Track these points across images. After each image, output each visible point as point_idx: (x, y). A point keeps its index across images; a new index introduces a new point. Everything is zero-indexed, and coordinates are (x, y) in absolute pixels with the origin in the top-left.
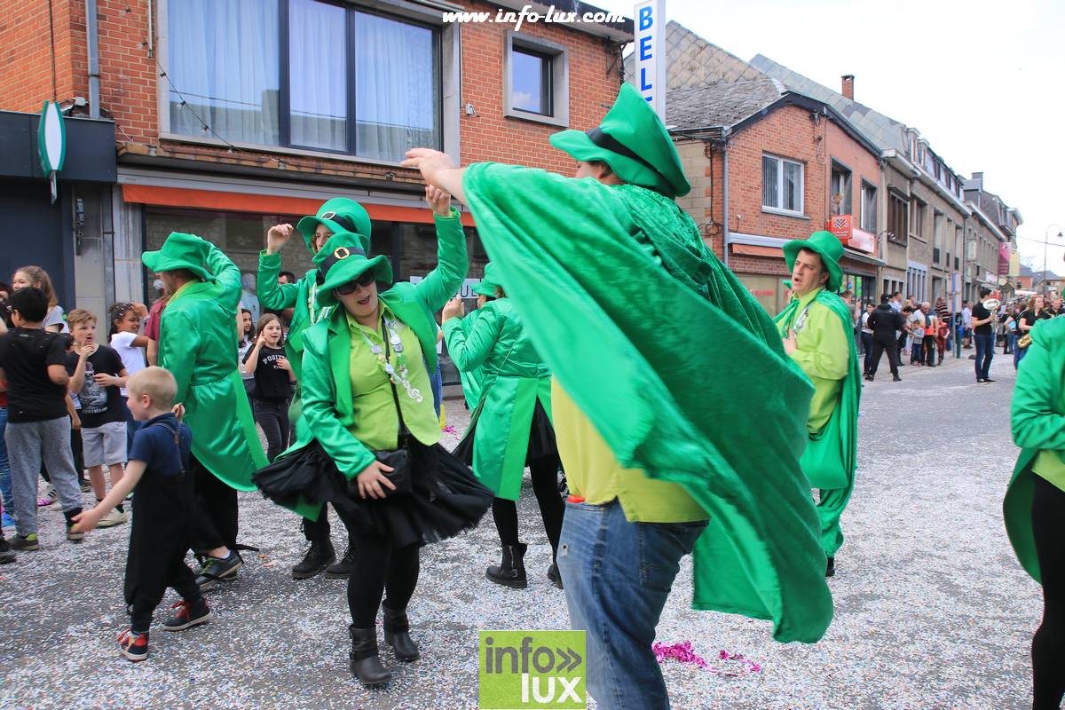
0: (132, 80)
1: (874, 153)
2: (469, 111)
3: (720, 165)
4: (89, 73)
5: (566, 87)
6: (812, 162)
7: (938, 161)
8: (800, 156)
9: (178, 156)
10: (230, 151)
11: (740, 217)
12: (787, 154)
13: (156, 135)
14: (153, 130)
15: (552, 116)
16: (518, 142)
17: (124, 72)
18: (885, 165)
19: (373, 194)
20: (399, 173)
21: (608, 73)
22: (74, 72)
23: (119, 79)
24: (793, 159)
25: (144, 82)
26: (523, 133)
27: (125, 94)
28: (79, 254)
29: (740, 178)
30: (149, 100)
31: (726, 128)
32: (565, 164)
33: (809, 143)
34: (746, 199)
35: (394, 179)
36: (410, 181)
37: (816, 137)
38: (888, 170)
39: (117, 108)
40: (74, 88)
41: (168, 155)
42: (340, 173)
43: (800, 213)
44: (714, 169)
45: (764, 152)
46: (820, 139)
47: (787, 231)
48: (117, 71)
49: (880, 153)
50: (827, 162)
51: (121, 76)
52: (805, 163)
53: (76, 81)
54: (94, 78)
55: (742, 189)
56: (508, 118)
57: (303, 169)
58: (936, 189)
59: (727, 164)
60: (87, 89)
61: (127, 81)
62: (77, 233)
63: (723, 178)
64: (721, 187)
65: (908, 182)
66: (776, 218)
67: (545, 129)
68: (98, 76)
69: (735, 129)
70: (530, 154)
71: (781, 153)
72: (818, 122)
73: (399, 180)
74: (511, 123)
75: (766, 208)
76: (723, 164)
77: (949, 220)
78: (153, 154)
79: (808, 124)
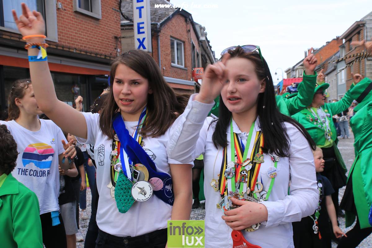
1: (198, 38)
2: (60, 6)
3: (156, 42)
6: (187, 42)
8: (183, 39)
11: (164, 68)
12: (178, 38)
15: (91, 12)
16: (81, 26)
18: (201, 44)
24: (180, 40)
26: (82, 21)
29: (163, 49)
31: (159, 24)
32: (100, 39)
33: (185, 33)
34: (166, 59)
37: (188, 30)
38: (201, 46)
43: (183, 67)
44: (153, 44)
45: (171, 37)
47: (180, 75)
50: (191, 43)
52: (184, 42)
55: (165, 55)
56: (76, 12)
58: (209, 56)
59: (159, 42)
63: (158, 49)
64: (157, 54)
66: (176, 69)
69: (161, 24)
70: (86, 33)
71: (176, 37)
72: (188, 23)
74: (78, 15)
75: (172, 64)
76: (158, 42)
79: (184, 23)
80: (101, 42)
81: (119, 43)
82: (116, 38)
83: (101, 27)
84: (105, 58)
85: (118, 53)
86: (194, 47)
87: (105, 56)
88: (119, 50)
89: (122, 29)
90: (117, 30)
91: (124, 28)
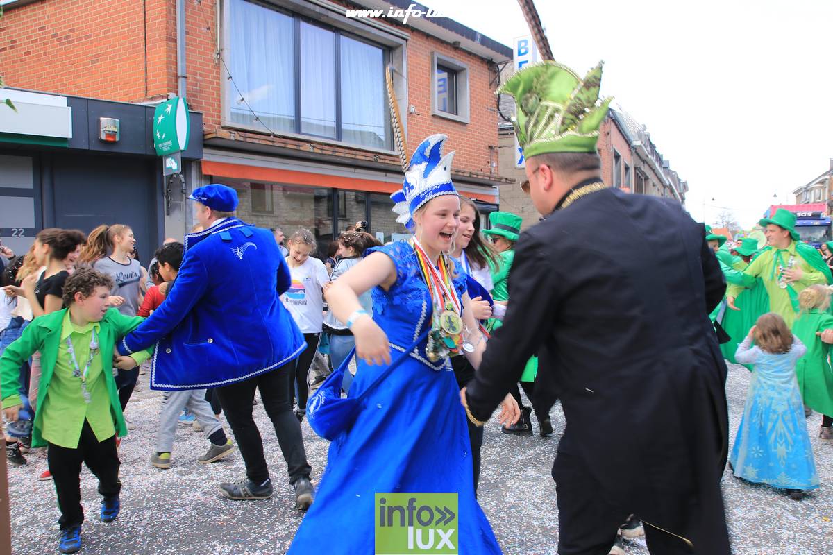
0: (205, 80)
1: (628, 143)
2: (412, 110)
4: (179, 74)
5: (468, 94)
6: (604, 150)
7: (652, 147)
9: (248, 140)
10: (272, 137)
13: (219, 123)
14: (218, 119)
15: (457, 114)
17: (200, 75)
18: (634, 151)
19: (358, 170)
20: (382, 157)
21: (490, 85)
22: (168, 73)
23: (197, 80)
25: (212, 83)
26: (442, 127)
27: (200, 91)
28: (168, 214)
30: (215, 96)
35: (379, 160)
36: (387, 162)
37: (606, 132)
38: (634, 155)
39: (195, 101)
40: (168, 85)
41: (242, 139)
42: (347, 155)
46: (608, 133)
48: (196, 74)
49: (631, 142)
50: (612, 151)
51: (198, 77)
53: (169, 80)
54: (183, 79)
56: (434, 116)
57: (324, 152)
60: (177, 87)
61: (201, 81)
62: (167, 198)
65: (642, 163)
67: (454, 124)
68: (186, 77)
73: (381, 161)
74: (437, 120)
77: (658, 190)
78: (232, 138)
80: (468, 155)
81: (494, 154)
82: (491, 147)
83: (469, 134)
84: (470, 176)
85: (493, 169)
86: (617, 157)
87: (471, 173)
88: (494, 165)
89: (499, 134)
90: (493, 136)
91: (503, 132)
